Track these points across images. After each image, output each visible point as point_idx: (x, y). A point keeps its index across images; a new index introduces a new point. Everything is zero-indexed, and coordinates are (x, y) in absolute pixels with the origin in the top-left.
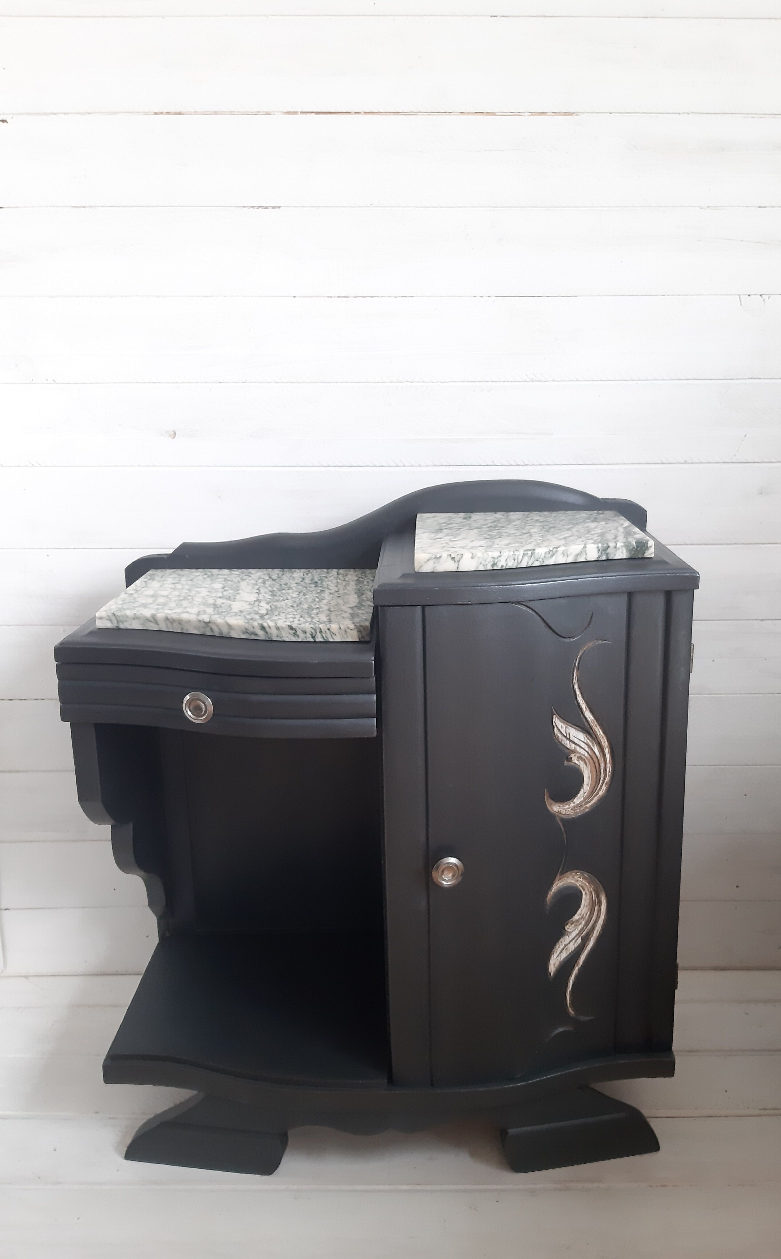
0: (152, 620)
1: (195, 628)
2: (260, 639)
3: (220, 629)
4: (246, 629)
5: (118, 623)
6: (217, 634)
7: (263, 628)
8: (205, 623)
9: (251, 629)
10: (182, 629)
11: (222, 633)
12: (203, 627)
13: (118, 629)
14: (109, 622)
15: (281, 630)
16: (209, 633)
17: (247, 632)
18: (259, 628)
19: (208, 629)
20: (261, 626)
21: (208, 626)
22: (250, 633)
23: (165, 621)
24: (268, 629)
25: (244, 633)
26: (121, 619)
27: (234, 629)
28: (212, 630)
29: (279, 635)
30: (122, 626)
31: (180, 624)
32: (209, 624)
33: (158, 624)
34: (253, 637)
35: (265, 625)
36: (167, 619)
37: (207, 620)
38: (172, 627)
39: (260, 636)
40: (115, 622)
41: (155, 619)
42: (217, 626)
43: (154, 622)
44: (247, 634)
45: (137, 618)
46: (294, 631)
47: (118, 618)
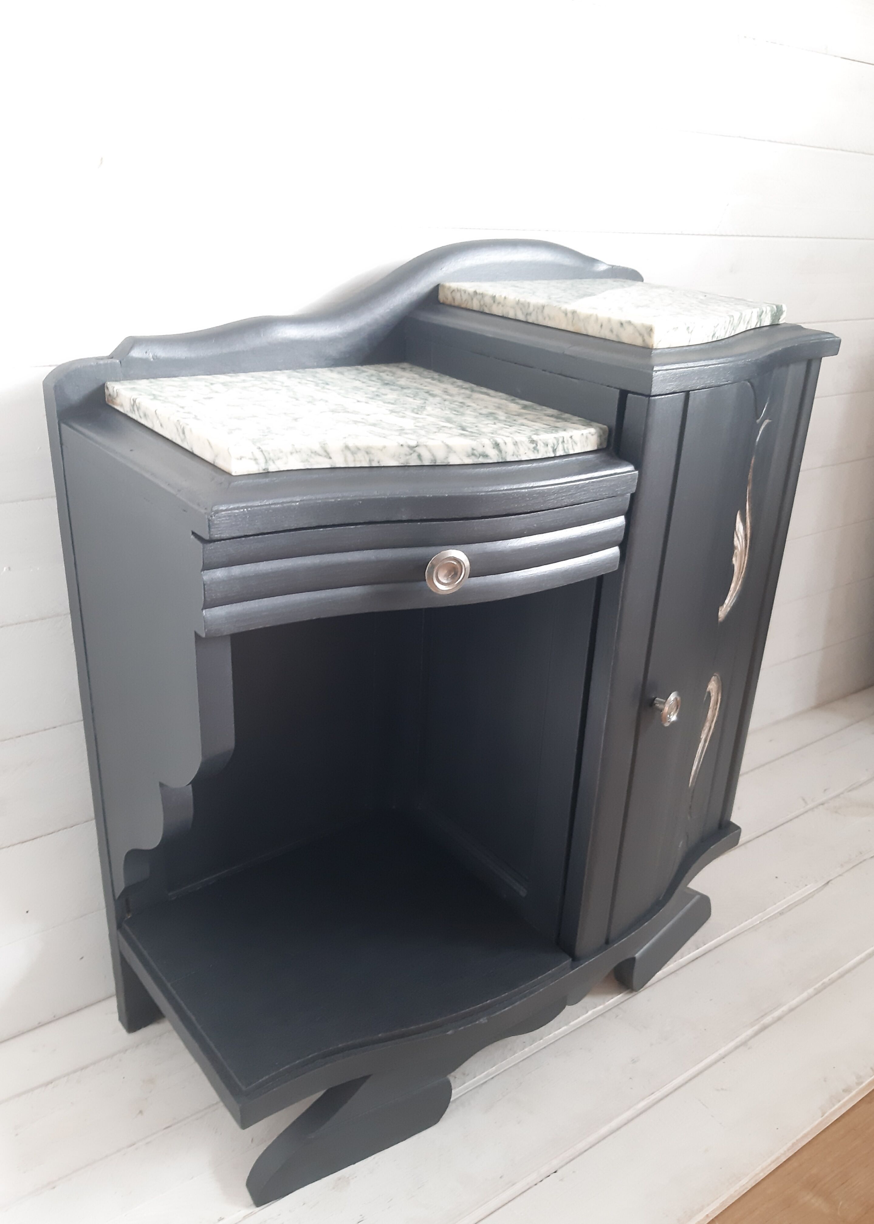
0: (321, 452)
1: (393, 456)
2: (491, 461)
3: (433, 455)
4: (473, 449)
5: (266, 462)
6: (427, 463)
7: (497, 445)
8: (410, 447)
9: (480, 450)
10: (370, 461)
11: (435, 460)
12: (406, 455)
13: (266, 474)
14: (253, 462)
15: (519, 445)
16: (414, 462)
17: (473, 454)
18: (492, 446)
19: (415, 456)
20: (494, 443)
21: (414, 451)
22: (478, 455)
23: (342, 451)
24: (502, 446)
25: (469, 456)
26: (272, 455)
27: (455, 452)
28: (419, 456)
29: (516, 452)
30: (272, 468)
31: (367, 453)
32: (417, 449)
33: (330, 458)
34: (481, 460)
35: (499, 441)
36: (347, 447)
37: (413, 443)
38: (354, 461)
39: (491, 458)
40: (262, 461)
41: (326, 451)
42: (430, 451)
43: (324, 454)
44: (473, 457)
45: (297, 452)
46: (534, 445)
47: (266, 454)
